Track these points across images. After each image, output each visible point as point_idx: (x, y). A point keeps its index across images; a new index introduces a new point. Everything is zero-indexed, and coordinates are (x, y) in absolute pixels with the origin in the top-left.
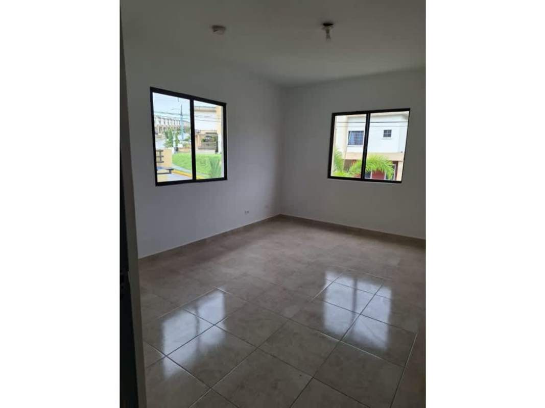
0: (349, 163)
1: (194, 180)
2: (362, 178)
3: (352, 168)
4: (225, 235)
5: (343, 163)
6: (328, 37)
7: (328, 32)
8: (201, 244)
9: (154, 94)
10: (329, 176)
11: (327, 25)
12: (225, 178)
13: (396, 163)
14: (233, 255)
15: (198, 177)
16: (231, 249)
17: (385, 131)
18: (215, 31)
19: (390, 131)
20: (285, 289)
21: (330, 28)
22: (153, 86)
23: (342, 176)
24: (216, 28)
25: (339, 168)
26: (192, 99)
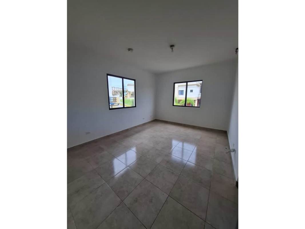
0: (179, 101)
1: (124, 107)
2: (185, 106)
3: (180, 103)
4: (136, 127)
5: (178, 101)
6: (172, 51)
7: (172, 49)
8: (127, 130)
9: (108, 76)
10: (173, 105)
11: (172, 46)
12: (135, 106)
13: (195, 100)
14: (137, 135)
15: (125, 107)
16: (137, 132)
17: (191, 90)
18: (129, 51)
19: (192, 90)
20: (157, 150)
21: (173, 47)
22: (108, 73)
23: (177, 105)
24: (129, 49)
25: (176, 102)
26: (123, 78)
